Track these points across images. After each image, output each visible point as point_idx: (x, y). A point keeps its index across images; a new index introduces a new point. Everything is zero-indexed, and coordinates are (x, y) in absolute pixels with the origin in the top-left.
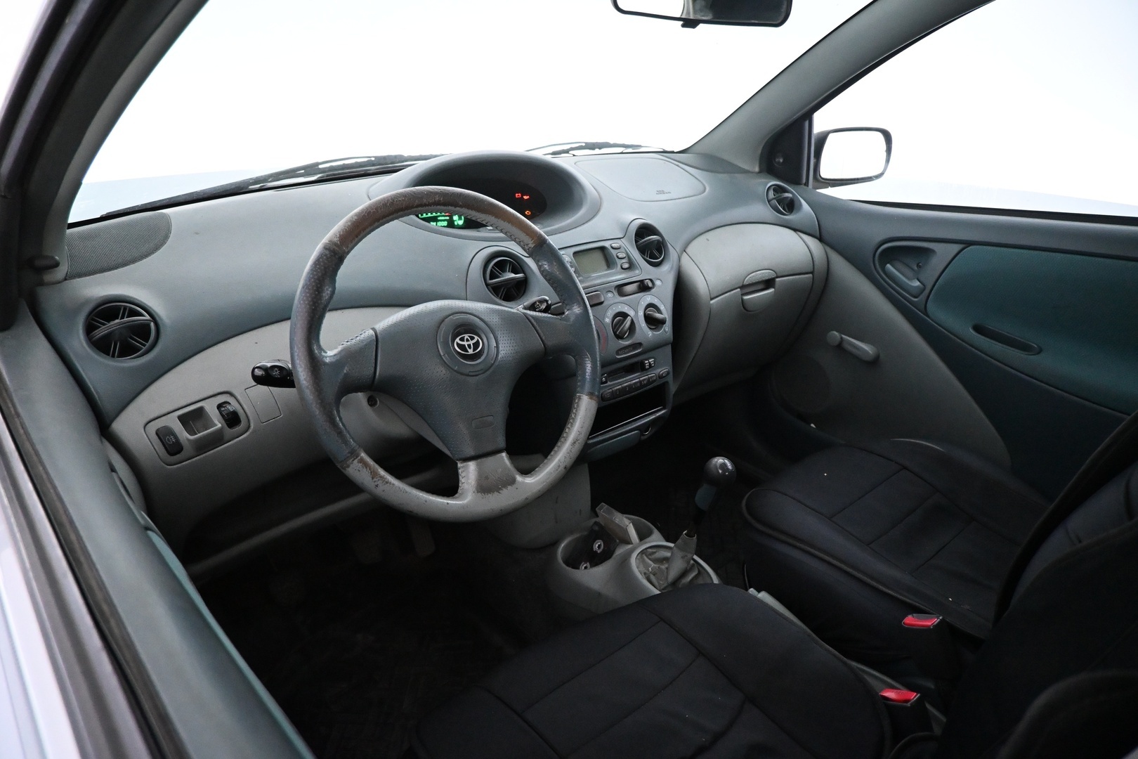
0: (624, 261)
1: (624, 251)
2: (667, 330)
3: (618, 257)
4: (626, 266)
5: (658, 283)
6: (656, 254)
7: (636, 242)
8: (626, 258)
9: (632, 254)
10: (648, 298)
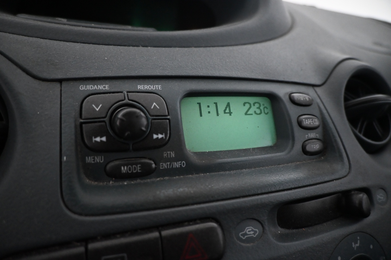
0: (312, 135)
1: (317, 113)
4: (315, 146)
6: (378, 130)
7: (346, 100)
8: (320, 130)
9: (333, 123)
10: (356, 243)
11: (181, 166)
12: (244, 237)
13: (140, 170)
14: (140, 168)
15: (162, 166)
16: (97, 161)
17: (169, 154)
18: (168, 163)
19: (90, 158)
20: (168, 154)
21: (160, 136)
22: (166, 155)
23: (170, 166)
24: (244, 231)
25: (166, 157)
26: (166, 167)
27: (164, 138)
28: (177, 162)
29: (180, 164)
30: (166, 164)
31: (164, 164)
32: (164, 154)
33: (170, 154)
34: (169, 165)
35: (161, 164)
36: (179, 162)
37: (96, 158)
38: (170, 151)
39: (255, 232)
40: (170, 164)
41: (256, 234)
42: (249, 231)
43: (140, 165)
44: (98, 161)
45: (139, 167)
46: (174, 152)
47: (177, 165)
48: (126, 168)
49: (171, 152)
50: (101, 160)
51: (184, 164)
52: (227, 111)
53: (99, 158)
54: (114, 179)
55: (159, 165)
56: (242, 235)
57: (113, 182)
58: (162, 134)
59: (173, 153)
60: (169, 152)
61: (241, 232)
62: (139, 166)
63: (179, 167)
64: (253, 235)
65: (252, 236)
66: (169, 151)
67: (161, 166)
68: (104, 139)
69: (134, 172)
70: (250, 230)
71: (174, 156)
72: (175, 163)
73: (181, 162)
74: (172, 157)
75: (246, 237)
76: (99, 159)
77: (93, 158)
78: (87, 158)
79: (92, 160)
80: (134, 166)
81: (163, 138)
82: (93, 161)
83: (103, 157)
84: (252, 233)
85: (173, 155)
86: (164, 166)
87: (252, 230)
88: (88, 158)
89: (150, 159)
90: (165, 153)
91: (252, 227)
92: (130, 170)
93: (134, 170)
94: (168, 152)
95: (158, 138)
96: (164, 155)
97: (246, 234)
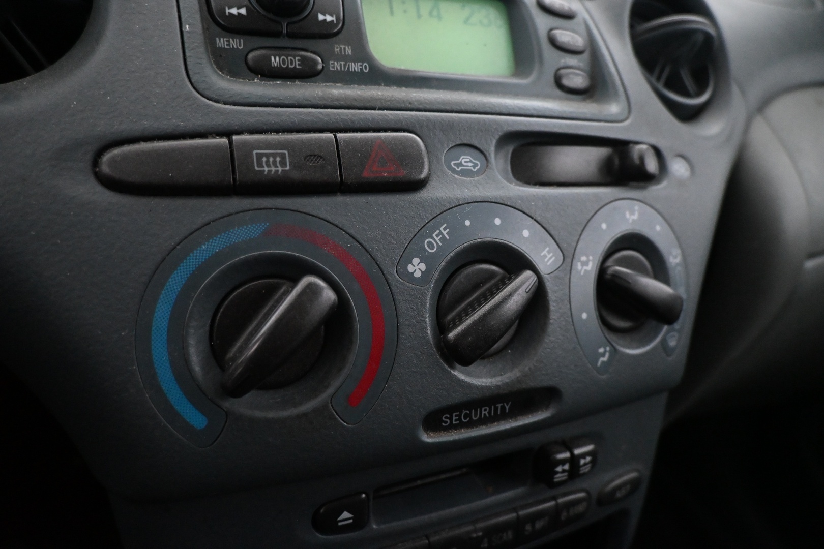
0: (572, 60)
1: (582, 29)
2: (672, 343)
3: (553, 42)
4: (578, 80)
5: (678, 168)
6: (689, 83)
7: (632, 27)
8: (586, 56)
9: (608, 48)
10: (632, 213)
11: (361, 69)
12: (458, 168)
13: (299, 65)
14: (299, 62)
15: (333, 66)
16: (233, 46)
17: (343, 49)
18: (343, 63)
19: (222, 39)
20: (341, 48)
21: (329, 18)
22: (338, 50)
23: (345, 68)
24: (458, 160)
25: (339, 52)
26: (339, 68)
27: (335, 22)
28: (356, 64)
29: (361, 67)
30: (339, 64)
31: (336, 63)
32: (336, 48)
33: (345, 49)
34: (343, 66)
35: (331, 62)
36: (359, 64)
37: (231, 40)
38: (345, 45)
39: (475, 165)
40: (345, 65)
41: (476, 168)
42: (465, 162)
43: (299, 58)
44: (235, 46)
45: (298, 60)
46: (350, 47)
47: (355, 67)
48: (277, 58)
49: (347, 47)
50: (240, 46)
51: (366, 67)
52: (435, 13)
53: (236, 41)
54: (260, 76)
55: (329, 64)
56: (455, 164)
57: (258, 81)
58: (332, 16)
59: (348, 48)
60: (343, 47)
61: (454, 160)
62: (297, 58)
63: (359, 71)
64: (472, 168)
65: (471, 170)
66: (343, 45)
67: (331, 65)
68: (243, 11)
69: (290, 66)
70: (468, 160)
71: (350, 54)
72: (353, 64)
73: (361, 64)
74: (347, 54)
75: (460, 168)
76: (236, 43)
77: (227, 41)
78: (217, 39)
79: (226, 43)
80: (289, 58)
81: (332, 21)
82: (227, 45)
83: (242, 40)
84: (470, 164)
85: (349, 51)
86: (335, 65)
87: (471, 161)
88: (220, 40)
89: (315, 53)
90: (336, 46)
91: (471, 156)
92: (284, 64)
93: (290, 64)
94: (341, 46)
95: (325, 20)
96: (336, 50)
97: (460, 164)
